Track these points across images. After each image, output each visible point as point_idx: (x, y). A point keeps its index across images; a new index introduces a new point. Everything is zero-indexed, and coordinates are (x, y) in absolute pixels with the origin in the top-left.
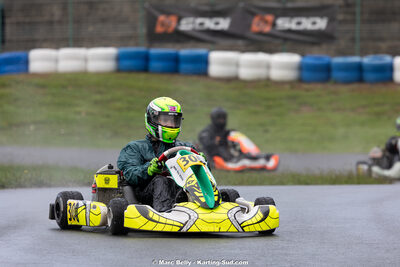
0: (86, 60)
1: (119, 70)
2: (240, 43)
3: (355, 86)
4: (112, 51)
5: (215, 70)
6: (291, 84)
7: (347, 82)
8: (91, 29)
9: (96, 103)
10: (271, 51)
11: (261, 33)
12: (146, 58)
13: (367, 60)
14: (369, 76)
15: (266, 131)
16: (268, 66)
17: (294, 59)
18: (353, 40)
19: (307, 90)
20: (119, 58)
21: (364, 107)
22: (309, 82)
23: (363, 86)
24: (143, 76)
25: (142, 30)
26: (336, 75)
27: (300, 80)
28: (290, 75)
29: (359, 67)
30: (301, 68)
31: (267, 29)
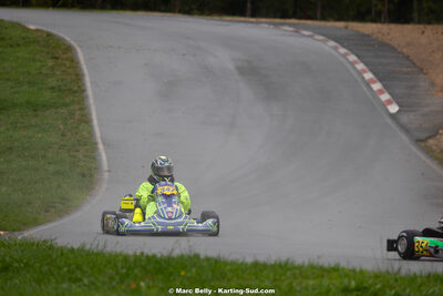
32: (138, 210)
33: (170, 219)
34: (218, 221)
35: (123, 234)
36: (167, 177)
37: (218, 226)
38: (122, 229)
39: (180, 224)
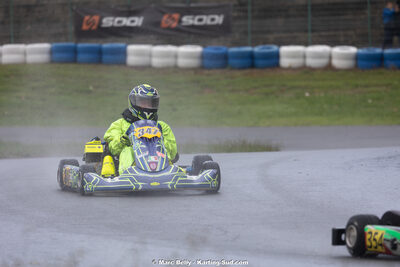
0: (25, 53)
1: (52, 61)
2: (152, 36)
3: (248, 71)
4: (46, 46)
5: (132, 60)
6: (195, 70)
7: (243, 68)
8: (29, 27)
9: (33, 88)
10: (178, 44)
11: (169, 28)
12: (75, 51)
13: (257, 49)
14: (259, 62)
15: (175, 110)
16: (176, 56)
17: (198, 49)
18: (246, 33)
19: (208, 75)
20: (52, 52)
21: (255, 88)
22: (210, 68)
23: (255, 71)
24: (72, 66)
25: (71, 29)
26: (232, 62)
27: (202, 67)
28: (194, 63)
29: (251, 56)
30: (203, 56)
31: (174, 25)
32: (108, 159)
33: (154, 172)
34: (219, 173)
35: (90, 194)
36: (149, 111)
37: (219, 180)
38: (89, 187)
39: (169, 178)
